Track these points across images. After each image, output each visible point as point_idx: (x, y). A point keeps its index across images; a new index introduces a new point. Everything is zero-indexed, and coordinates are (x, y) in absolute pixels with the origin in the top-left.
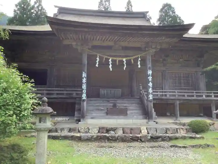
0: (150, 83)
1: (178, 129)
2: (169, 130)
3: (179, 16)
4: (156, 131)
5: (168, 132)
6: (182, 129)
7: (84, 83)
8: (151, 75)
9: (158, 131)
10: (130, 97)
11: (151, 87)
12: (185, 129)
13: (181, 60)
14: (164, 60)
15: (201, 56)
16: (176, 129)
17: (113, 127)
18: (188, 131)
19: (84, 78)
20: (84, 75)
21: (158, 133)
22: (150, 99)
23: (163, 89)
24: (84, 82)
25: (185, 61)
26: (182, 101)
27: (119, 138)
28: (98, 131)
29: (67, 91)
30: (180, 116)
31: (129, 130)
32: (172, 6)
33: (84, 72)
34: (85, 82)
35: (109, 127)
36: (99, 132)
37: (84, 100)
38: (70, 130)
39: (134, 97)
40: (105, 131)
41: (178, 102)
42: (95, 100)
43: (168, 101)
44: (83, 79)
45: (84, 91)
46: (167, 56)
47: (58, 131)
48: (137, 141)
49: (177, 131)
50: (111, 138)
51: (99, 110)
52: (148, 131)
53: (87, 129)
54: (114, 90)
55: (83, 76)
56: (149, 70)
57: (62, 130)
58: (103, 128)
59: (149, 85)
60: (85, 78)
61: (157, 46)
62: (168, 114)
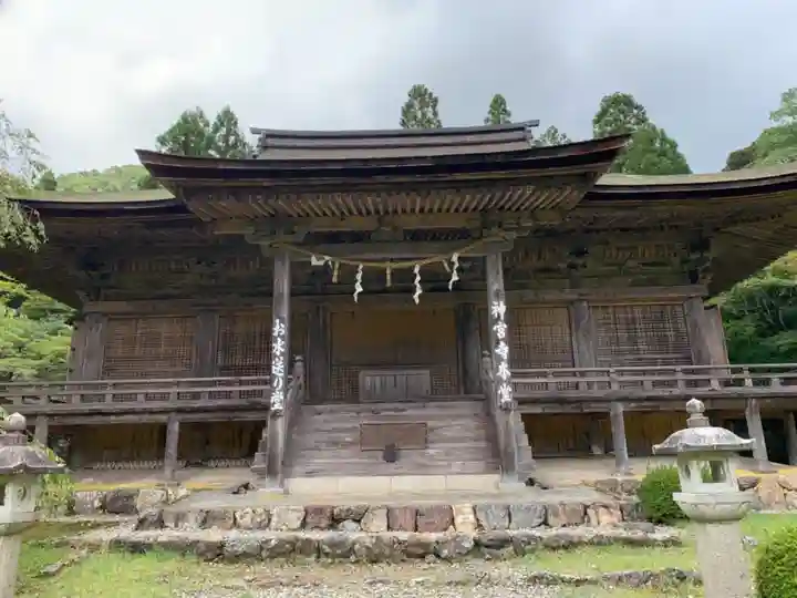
0: (502, 344)
1: (588, 507)
2: (556, 515)
3: (658, 128)
4: (510, 515)
5: (551, 520)
6: (606, 507)
7: (276, 356)
8: (502, 318)
9: (513, 519)
10: (462, 395)
11: (505, 358)
12: (615, 508)
13: (631, 263)
14: (572, 266)
15: (702, 245)
16: (581, 508)
17: (352, 505)
18: (627, 514)
19: (279, 339)
20: (279, 328)
21: (517, 523)
22: (503, 401)
23: (577, 362)
24: (278, 353)
25: (643, 264)
26: (633, 405)
27: (357, 546)
28: (299, 523)
29: (241, 383)
30: (629, 456)
31: (408, 516)
32: (637, 100)
33: (278, 321)
34: (282, 354)
35: (342, 505)
36: (304, 525)
37: (276, 415)
38: (207, 519)
39: (472, 395)
40: (324, 523)
41: (620, 408)
42: (332, 411)
43: (584, 405)
44: (276, 342)
45: (279, 383)
46: (580, 253)
47: (166, 524)
48: (422, 557)
49: (583, 514)
50: (328, 550)
51: (335, 443)
52: (478, 520)
53: (264, 517)
54: (405, 372)
55: (275, 334)
56: (496, 303)
57: (179, 518)
58: (319, 511)
59: (497, 351)
60: (283, 338)
61: (521, 221)
62: (597, 450)
